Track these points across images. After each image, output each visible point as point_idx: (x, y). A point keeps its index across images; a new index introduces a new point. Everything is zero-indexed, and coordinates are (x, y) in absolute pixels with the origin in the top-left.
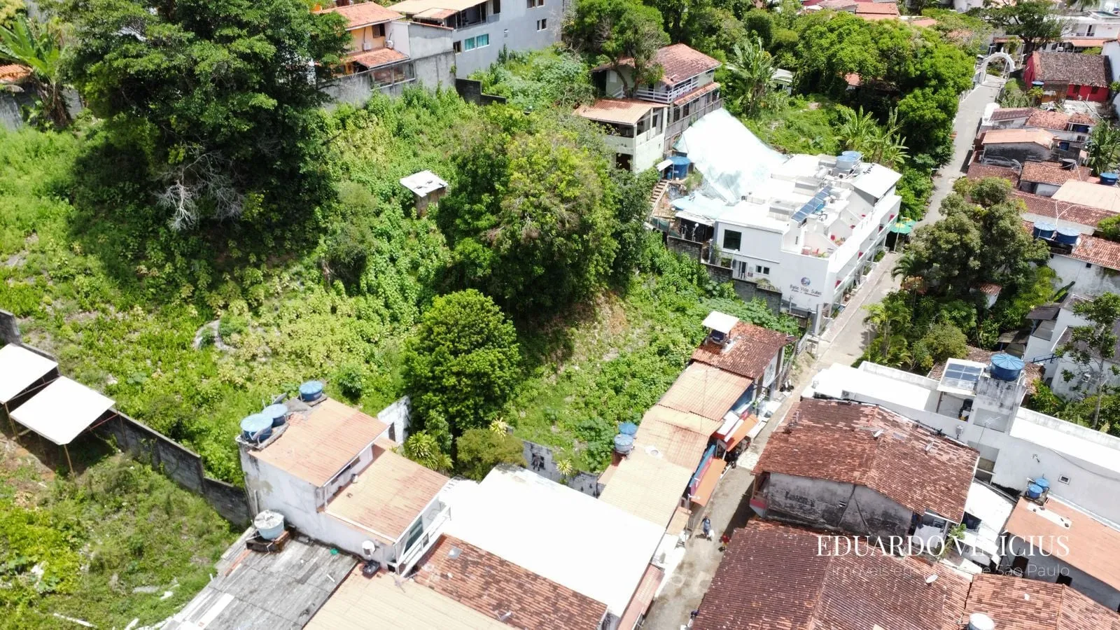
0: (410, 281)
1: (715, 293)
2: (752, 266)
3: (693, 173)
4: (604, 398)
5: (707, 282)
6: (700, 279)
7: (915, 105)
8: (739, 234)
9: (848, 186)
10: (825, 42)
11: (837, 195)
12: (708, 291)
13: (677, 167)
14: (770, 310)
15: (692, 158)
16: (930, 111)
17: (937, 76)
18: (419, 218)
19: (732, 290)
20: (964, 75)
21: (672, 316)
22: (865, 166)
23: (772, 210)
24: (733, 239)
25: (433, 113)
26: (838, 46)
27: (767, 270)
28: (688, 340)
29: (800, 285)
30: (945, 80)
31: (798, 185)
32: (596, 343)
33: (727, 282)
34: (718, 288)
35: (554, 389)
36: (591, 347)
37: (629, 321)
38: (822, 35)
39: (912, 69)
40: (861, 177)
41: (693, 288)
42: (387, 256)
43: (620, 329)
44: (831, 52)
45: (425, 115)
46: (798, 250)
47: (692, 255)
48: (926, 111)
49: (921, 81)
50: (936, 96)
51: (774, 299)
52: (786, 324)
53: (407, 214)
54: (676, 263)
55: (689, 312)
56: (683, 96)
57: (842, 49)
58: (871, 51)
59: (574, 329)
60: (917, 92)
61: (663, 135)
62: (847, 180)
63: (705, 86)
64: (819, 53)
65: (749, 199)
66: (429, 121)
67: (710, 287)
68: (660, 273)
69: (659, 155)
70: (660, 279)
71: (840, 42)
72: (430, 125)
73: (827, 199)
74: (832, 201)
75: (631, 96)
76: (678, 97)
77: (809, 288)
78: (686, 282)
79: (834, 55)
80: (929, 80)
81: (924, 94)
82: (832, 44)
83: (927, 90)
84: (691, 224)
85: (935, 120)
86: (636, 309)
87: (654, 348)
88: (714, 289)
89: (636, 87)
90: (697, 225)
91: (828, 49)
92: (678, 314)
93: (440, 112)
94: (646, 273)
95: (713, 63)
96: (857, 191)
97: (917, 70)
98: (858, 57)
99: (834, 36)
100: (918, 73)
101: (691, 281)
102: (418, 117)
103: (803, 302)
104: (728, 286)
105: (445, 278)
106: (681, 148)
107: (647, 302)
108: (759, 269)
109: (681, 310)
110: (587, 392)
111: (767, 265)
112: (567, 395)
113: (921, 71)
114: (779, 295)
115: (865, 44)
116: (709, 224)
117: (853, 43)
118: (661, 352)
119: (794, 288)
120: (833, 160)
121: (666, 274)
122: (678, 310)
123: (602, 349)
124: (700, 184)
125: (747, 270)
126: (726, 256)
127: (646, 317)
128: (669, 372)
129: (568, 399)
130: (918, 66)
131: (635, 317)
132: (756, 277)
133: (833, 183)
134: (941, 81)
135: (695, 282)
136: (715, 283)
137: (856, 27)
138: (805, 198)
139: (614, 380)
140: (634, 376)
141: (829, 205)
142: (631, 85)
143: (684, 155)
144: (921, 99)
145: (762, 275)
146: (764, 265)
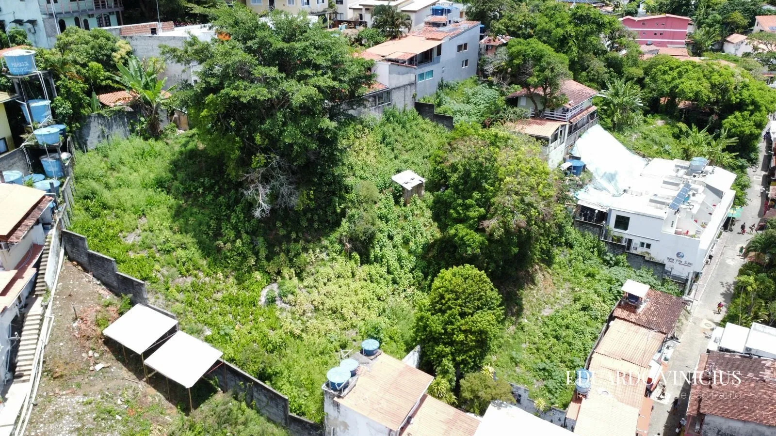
0: (405, 253)
1: (611, 262)
2: (636, 242)
3: (585, 172)
4: (548, 346)
5: (605, 254)
6: (599, 251)
7: (736, 123)
8: (628, 219)
9: (701, 183)
10: (668, 78)
11: (696, 190)
12: (605, 261)
13: (575, 168)
14: (656, 276)
15: (584, 160)
16: (748, 128)
17: (753, 103)
18: (405, 205)
19: (625, 260)
20: (772, 102)
21: (584, 280)
22: (709, 168)
23: (651, 201)
24: (623, 222)
25: (403, 127)
26: (678, 81)
27: (649, 246)
28: (601, 299)
29: (675, 257)
30: (760, 106)
31: (665, 182)
32: (535, 301)
33: (621, 254)
34: (614, 259)
35: (513, 338)
36: (533, 304)
37: (554, 283)
38: (665, 73)
39: (733, 98)
40: (708, 176)
41: (595, 258)
42: (386, 234)
43: (549, 290)
44: (672, 85)
45: (399, 129)
46: (672, 231)
47: (594, 233)
48: (746, 128)
49: (741, 106)
50: (753, 117)
51: (659, 268)
52: (670, 287)
53: (397, 202)
54: (582, 239)
55: (598, 277)
56: (574, 116)
57: (682, 83)
58: (705, 84)
59: (521, 291)
60: (737, 114)
61: (564, 144)
62: (700, 178)
63: (587, 109)
64: (664, 85)
65: (629, 192)
66: (402, 133)
67: (608, 258)
68: (571, 246)
69: (561, 159)
70: (572, 252)
71: (680, 78)
72: (402, 136)
73: (691, 193)
74: (694, 195)
75: (539, 116)
76: (572, 117)
77: (683, 260)
78: (590, 254)
79: (676, 87)
80: (748, 105)
81: (743, 116)
82: (673, 79)
83: (746, 113)
84: (593, 210)
85: (752, 134)
86: (558, 274)
87: (578, 305)
88: (611, 259)
89: (544, 109)
90: (597, 211)
91: (670, 82)
92: (590, 278)
93: (408, 125)
94: (561, 246)
95: (594, 92)
96: (708, 187)
97: (737, 98)
98: (695, 89)
99: (675, 74)
100: (738, 100)
101: (592, 252)
102: (394, 130)
103: (679, 270)
104: (622, 257)
105: (429, 250)
106: (576, 153)
107: (564, 269)
108: (642, 244)
109: (591, 275)
110: (536, 340)
111: (649, 242)
112: (522, 343)
113: (741, 100)
114: (663, 265)
115: (699, 79)
116: (604, 210)
117: (690, 79)
118: (584, 309)
119: (671, 260)
120: (686, 163)
121: (576, 248)
122: (588, 275)
123: (540, 305)
124: (590, 181)
125: (633, 245)
126: (616, 234)
127: (565, 280)
128: (591, 324)
129: (524, 346)
130: (738, 95)
131: (558, 281)
132: (640, 251)
133: (690, 181)
134: (757, 107)
135: (596, 253)
136: (611, 255)
137: (691, 67)
138: (673, 192)
139: (555, 330)
140: (567, 327)
141: (692, 198)
142: (540, 107)
143: (578, 159)
144: (741, 119)
145: (645, 249)
146: (646, 242)
